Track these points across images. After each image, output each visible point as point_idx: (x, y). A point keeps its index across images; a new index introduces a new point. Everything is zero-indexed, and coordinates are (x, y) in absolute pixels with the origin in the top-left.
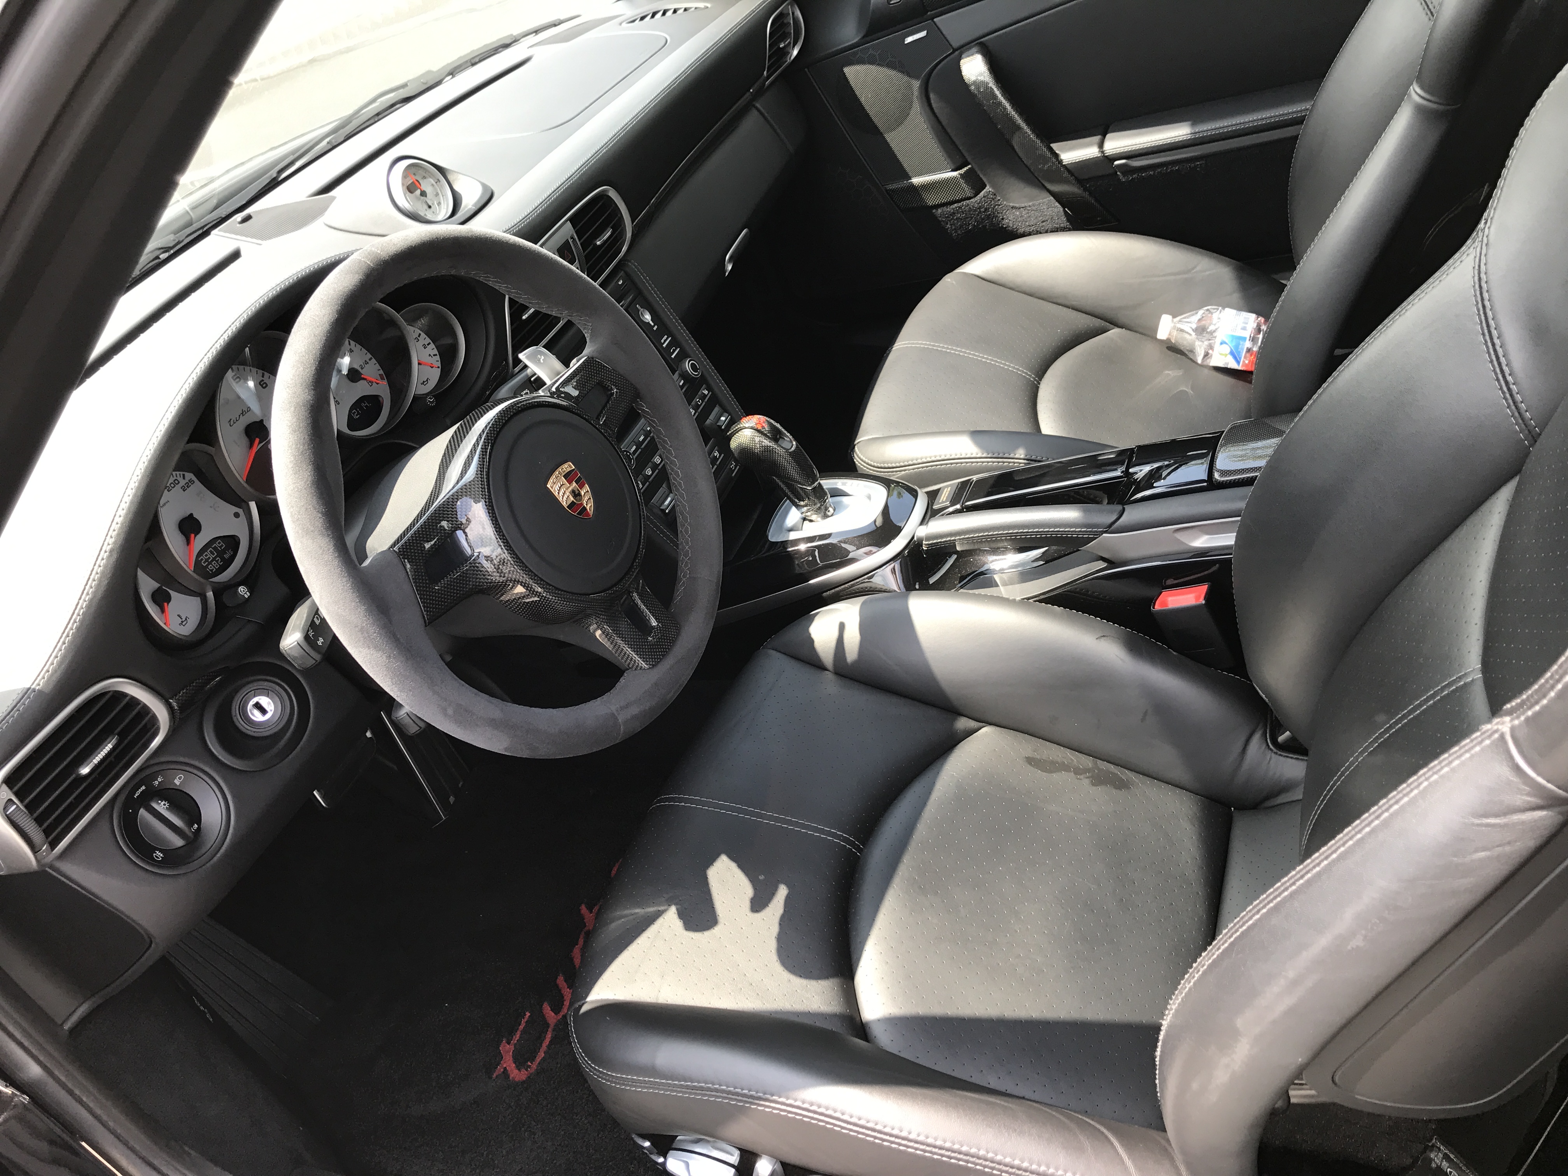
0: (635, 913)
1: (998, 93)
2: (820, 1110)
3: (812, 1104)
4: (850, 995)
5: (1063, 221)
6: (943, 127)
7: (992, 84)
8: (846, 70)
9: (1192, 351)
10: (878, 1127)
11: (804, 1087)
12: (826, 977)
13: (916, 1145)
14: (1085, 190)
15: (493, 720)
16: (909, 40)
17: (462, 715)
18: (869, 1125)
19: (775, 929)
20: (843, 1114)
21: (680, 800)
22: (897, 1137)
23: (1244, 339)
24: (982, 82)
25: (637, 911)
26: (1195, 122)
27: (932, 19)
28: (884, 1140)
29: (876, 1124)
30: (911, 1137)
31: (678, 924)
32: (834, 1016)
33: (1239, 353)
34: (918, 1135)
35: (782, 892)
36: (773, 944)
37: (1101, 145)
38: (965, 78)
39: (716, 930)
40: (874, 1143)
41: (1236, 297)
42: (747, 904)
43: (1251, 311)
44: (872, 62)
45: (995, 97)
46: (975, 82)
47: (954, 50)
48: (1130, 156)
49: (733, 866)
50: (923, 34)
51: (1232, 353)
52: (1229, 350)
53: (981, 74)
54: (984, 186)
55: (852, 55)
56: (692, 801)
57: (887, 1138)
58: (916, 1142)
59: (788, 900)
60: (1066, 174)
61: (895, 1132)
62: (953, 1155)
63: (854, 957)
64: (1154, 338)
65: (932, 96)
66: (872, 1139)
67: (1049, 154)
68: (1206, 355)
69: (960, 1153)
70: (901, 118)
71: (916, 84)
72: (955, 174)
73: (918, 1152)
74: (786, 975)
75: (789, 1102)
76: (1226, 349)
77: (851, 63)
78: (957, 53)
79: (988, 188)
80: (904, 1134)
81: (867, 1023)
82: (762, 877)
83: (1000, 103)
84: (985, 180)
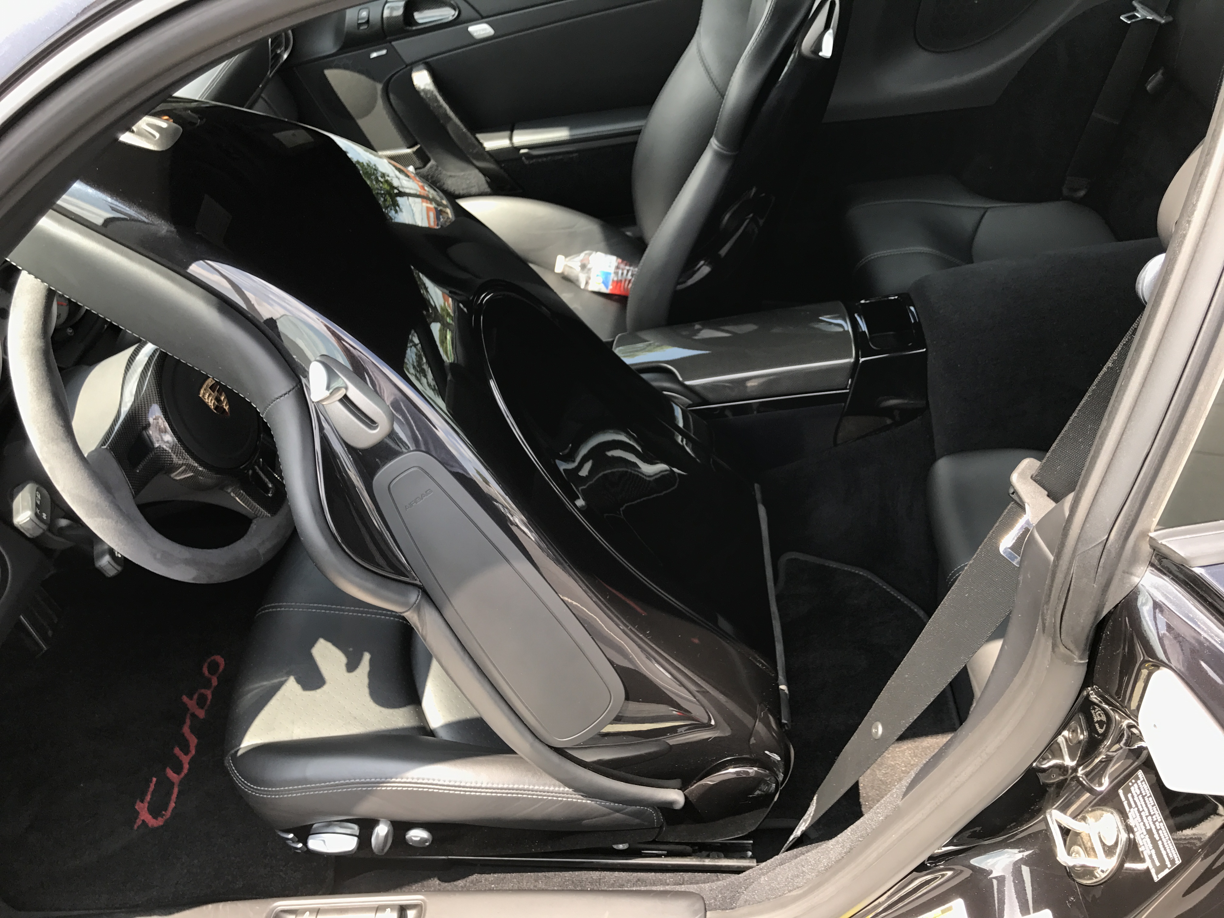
0: (262, 686)
1: (440, 98)
2: (424, 782)
3: (418, 779)
4: (421, 714)
5: (485, 188)
6: (399, 118)
7: (436, 93)
8: (327, 72)
9: (578, 280)
10: (462, 784)
11: (407, 770)
12: (404, 705)
13: (487, 790)
14: (501, 168)
15: (186, 559)
16: (374, 55)
17: (166, 559)
18: (457, 784)
19: (366, 681)
20: (439, 781)
21: (281, 607)
22: (474, 788)
23: (610, 274)
24: (429, 91)
25: (265, 683)
26: (572, 127)
27: (390, 42)
28: (466, 791)
29: (461, 782)
30: (483, 786)
31: (297, 688)
32: (413, 728)
33: (608, 282)
34: (487, 784)
35: (367, 657)
36: (366, 691)
37: (511, 138)
38: (416, 86)
39: (325, 688)
40: (460, 794)
41: (602, 245)
42: (344, 668)
43: (612, 253)
44: (346, 67)
45: (438, 101)
46: (424, 90)
47: (407, 66)
48: (531, 147)
49: (329, 645)
50: (384, 52)
51: (603, 282)
52: (602, 281)
53: (426, 84)
54: (429, 160)
55: (329, 61)
56: (290, 607)
57: (469, 789)
58: (486, 788)
59: (371, 661)
60: (488, 157)
61: (473, 785)
62: (509, 791)
63: (420, 692)
64: (553, 270)
65: (391, 96)
66: (459, 792)
67: (476, 143)
68: (587, 283)
69: (513, 790)
70: (368, 110)
71: (379, 87)
72: (409, 151)
73: (488, 794)
74: (378, 709)
75: (403, 780)
76: (601, 279)
77: (330, 67)
78: (409, 67)
79: (432, 162)
80: (478, 785)
81: (435, 729)
82: (351, 649)
83: (441, 106)
84: (429, 155)
